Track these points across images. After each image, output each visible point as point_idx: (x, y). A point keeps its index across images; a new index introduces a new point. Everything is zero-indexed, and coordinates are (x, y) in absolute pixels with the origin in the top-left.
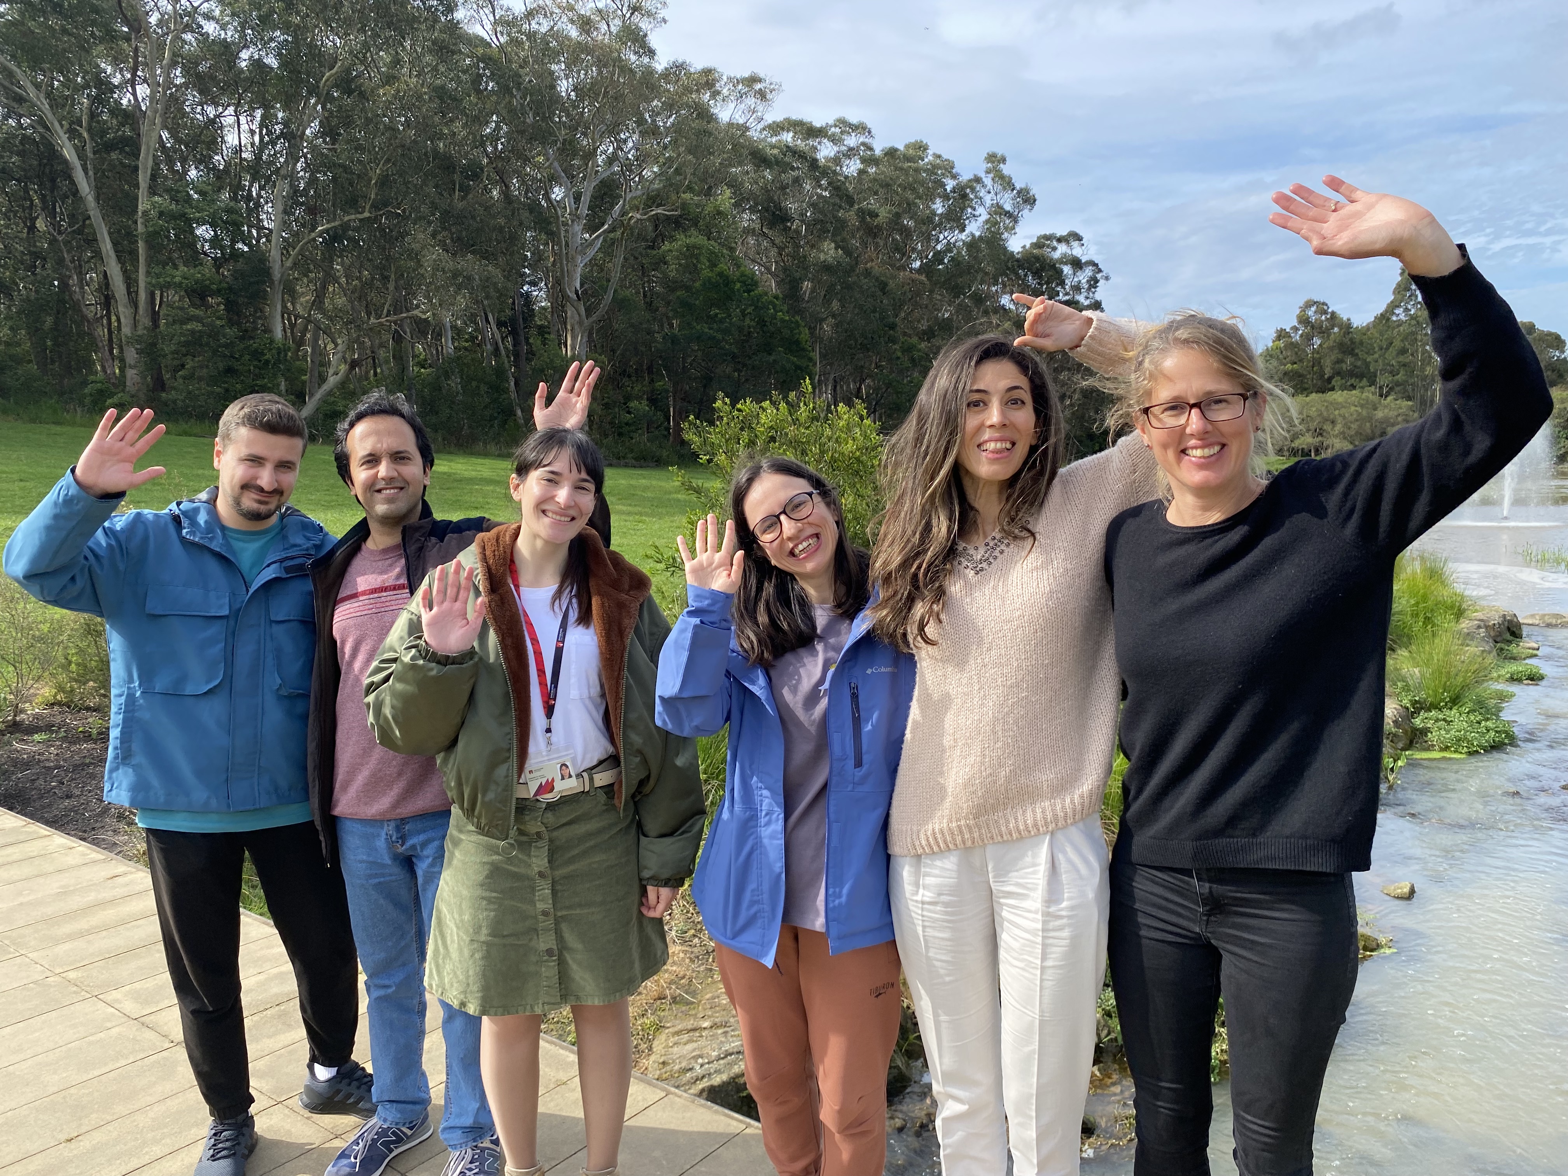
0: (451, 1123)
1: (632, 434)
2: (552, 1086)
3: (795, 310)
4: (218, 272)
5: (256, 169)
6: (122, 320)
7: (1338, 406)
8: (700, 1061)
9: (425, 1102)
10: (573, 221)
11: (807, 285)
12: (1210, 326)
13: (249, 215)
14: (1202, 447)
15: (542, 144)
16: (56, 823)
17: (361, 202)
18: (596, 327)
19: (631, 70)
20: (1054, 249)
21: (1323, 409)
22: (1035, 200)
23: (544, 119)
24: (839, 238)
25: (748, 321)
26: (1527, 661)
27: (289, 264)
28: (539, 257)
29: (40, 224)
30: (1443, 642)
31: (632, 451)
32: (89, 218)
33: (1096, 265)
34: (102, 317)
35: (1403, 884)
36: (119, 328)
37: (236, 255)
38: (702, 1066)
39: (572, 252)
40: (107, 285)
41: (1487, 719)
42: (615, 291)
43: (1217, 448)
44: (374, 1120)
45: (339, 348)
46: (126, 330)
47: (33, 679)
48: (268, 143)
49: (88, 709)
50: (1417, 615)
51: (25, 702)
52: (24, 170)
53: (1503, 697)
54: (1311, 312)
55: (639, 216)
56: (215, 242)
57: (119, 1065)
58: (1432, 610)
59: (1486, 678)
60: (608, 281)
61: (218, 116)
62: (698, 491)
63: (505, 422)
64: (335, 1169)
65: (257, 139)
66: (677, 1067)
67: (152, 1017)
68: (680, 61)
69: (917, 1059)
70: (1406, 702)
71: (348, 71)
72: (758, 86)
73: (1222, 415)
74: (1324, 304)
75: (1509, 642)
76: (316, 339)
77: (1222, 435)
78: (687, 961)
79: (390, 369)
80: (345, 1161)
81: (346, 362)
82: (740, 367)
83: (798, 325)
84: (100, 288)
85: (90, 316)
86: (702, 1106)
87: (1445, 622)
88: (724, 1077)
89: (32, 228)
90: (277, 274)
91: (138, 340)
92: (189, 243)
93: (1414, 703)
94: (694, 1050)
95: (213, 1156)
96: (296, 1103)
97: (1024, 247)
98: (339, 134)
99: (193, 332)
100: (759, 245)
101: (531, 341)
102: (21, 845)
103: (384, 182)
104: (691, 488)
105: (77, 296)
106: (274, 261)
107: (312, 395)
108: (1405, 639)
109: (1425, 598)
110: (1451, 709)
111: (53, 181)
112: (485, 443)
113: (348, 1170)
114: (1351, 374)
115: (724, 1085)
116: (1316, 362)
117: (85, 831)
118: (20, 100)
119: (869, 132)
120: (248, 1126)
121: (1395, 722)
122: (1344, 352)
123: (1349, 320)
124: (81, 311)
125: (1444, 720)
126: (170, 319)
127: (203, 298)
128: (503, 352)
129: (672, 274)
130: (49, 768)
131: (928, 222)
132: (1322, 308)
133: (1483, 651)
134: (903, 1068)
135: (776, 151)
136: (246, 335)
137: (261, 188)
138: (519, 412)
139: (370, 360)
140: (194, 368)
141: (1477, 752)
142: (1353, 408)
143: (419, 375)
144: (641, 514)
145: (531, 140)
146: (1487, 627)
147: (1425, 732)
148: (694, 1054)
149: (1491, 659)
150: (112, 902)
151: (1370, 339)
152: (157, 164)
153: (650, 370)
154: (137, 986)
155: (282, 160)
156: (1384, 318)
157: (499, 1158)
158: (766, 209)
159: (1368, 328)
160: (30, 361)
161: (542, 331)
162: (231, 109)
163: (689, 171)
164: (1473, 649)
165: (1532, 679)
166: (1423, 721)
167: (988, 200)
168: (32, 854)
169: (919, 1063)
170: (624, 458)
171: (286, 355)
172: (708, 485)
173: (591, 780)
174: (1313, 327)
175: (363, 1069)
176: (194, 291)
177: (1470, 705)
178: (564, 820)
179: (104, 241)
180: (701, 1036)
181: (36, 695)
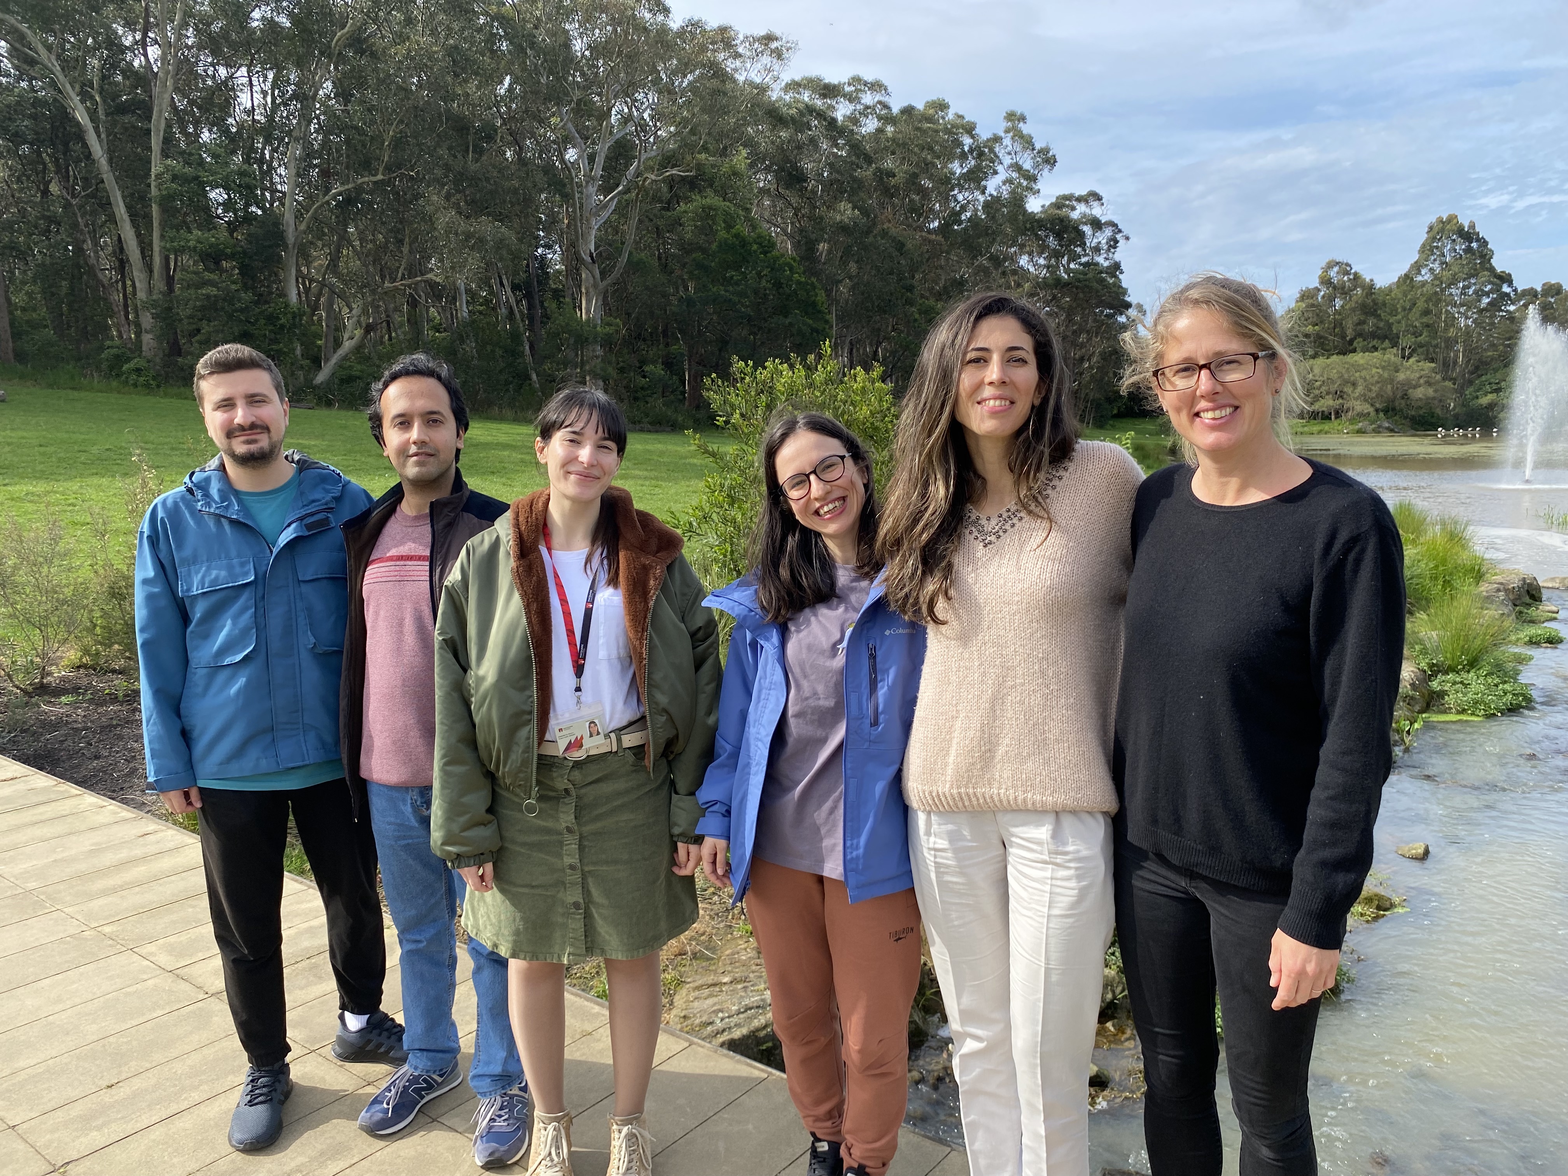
0: (479, 1071)
1: (648, 399)
2: (578, 1036)
3: (812, 272)
4: (232, 236)
5: (269, 130)
6: (137, 284)
7: (1358, 368)
8: (720, 1015)
9: (454, 1051)
10: (587, 183)
11: (823, 247)
12: (1223, 287)
13: (263, 179)
14: (1213, 409)
15: (557, 104)
16: (85, 783)
17: (375, 164)
18: (611, 290)
19: (645, 29)
20: (1073, 209)
21: (1344, 371)
22: (1055, 161)
23: (558, 79)
24: (856, 198)
25: (764, 283)
26: (1545, 624)
27: (303, 227)
28: (553, 220)
29: (54, 188)
30: (1463, 604)
31: (647, 415)
32: (102, 181)
33: (1114, 225)
34: (117, 282)
35: (1417, 845)
36: (134, 293)
37: (249, 218)
38: (722, 1020)
39: (586, 214)
40: (122, 249)
41: (1505, 682)
42: (630, 253)
43: (1229, 410)
44: (406, 1068)
45: (354, 312)
46: (141, 295)
47: (59, 642)
48: (280, 104)
49: (114, 671)
50: (1436, 579)
51: (52, 665)
52: (37, 133)
53: (1521, 660)
54: (1333, 272)
55: (653, 177)
56: (228, 205)
57: (155, 1015)
58: (1451, 574)
59: (1505, 641)
60: (623, 243)
61: (231, 77)
62: (713, 455)
63: (520, 386)
64: (369, 1114)
65: (269, 99)
66: (697, 1021)
67: (186, 970)
68: (696, 19)
69: (934, 1014)
70: (1423, 665)
71: (361, 29)
72: (774, 45)
73: (1233, 376)
74: (1348, 265)
75: (1529, 605)
76: (330, 304)
77: (1234, 397)
78: (707, 918)
79: (405, 333)
80: (377, 1107)
81: (361, 327)
82: (756, 330)
83: (814, 287)
84: (114, 252)
85: (106, 282)
86: (725, 1055)
87: (1466, 586)
88: (745, 1031)
89: (46, 192)
90: (291, 238)
91: (154, 304)
92: (205, 209)
93: (1431, 666)
94: (715, 1004)
95: (250, 1101)
96: (329, 1052)
97: (1043, 206)
98: (352, 95)
99: (208, 297)
100: (775, 206)
101: (546, 304)
102: (53, 804)
103: (398, 143)
104: (706, 451)
105: (92, 261)
106: (287, 223)
107: (327, 360)
108: (1424, 602)
109: (1444, 562)
110: (1468, 672)
111: (66, 145)
112: (501, 407)
113: (381, 1115)
114: (1374, 335)
115: (744, 1038)
116: (1338, 324)
117: (114, 791)
118: (32, 62)
119: (886, 90)
120: (283, 1073)
121: (1413, 685)
122: (1366, 314)
123: (1372, 280)
124: (95, 275)
125: (1462, 683)
126: (185, 284)
127: (217, 263)
128: (518, 316)
129: (688, 236)
130: (77, 729)
131: (946, 183)
132: (1345, 268)
133: (1503, 614)
134: (920, 1023)
135: (793, 111)
136: (261, 299)
137: (275, 150)
138: (534, 377)
139: (384, 324)
140: (209, 333)
141: (1494, 714)
142: (1374, 370)
143: (434, 339)
144: (656, 478)
145: (547, 99)
146: (1506, 590)
147: (1442, 694)
148: (715, 1008)
149: (1508, 623)
150: (144, 859)
151: (1393, 299)
152: (169, 126)
153: (665, 333)
154: (172, 939)
155: (294, 122)
156: (1407, 279)
157: (528, 1105)
158: (782, 169)
159: (1390, 289)
160: (46, 326)
161: (557, 294)
162: (244, 71)
163: (704, 131)
164: (1492, 613)
165: (1551, 642)
166: (1440, 684)
167: (1007, 161)
168: (64, 813)
169: (936, 1018)
170: (639, 422)
171: (301, 320)
172: (723, 449)
173: (619, 740)
174: (1335, 288)
175: (393, 1020)
176: (208, 255)
177: (1488, 668)
178: (591, 779)
179: (118, 206)
180: (721, 991)
181: (61, 658)
